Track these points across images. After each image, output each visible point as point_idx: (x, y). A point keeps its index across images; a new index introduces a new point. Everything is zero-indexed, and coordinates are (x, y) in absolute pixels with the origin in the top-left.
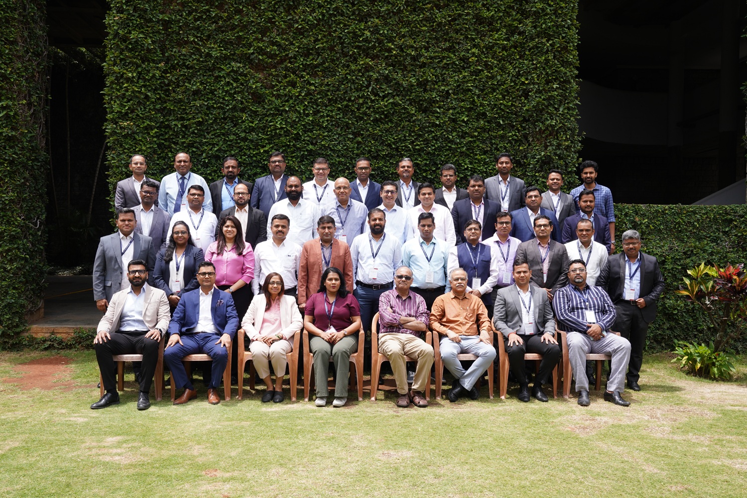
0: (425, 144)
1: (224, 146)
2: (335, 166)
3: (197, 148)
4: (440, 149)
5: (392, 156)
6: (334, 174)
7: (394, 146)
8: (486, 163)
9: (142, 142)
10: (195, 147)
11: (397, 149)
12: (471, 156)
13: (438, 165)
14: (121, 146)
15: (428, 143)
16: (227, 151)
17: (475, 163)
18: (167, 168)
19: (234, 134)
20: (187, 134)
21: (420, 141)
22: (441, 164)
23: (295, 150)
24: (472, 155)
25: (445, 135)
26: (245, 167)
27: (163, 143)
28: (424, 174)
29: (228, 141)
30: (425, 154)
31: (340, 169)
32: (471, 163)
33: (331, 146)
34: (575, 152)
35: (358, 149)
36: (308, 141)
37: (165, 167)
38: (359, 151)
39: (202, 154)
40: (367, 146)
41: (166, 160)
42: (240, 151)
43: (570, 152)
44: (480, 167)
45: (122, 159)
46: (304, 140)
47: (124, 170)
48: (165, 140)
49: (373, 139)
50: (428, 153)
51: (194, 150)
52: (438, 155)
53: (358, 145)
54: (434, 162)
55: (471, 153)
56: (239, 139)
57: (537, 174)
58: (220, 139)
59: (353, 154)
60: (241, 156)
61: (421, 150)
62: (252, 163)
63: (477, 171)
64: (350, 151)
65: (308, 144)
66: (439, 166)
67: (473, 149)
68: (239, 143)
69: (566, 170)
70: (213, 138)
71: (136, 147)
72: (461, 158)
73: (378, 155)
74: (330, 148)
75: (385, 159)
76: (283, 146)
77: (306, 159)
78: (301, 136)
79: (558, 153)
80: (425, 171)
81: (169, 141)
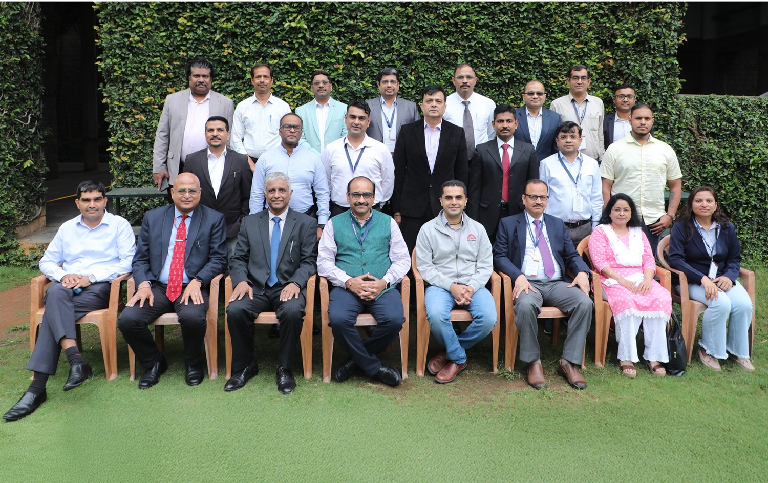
0: (489, 19)
1: (242, 21)
2: (379, 46)
3: (208, 24)
4: (509, 25)
5: (449, 33)
6: (377, 55)
7: (452, 21)
8: (564, 43)
9: (140, 16)
10: (205, 24)
11: (456, 25)
12: (546, 34)
13: (506, 45)
14: (115, 22)
15: (494, 17)
16: (246, 27)
17: (552, 42)
18: (174, 50)
19: (254, 7)
20: (196, 7)
21: (485, 15)
22: (510, 44)
23: (329, 26)
24: (548, 33)
25: (515, 8)
26: (268, 47)
27: (167, 18)
28: (489, 55)
29: (246, 15)
30: (490, 31)
31: (384, 49)
32: (547, 43)
33: (374, 21)
34: (675, 31)
35: (406, 23)
36: (345, 14)
37: (170, 48)
38: (409, 27)
39: (215, 32)
40: (419, 21)
41: (172, 40)
42: (261, 27)
43: (670, 31)
44: (556, 47)
45: (115, 39)
46: (341, 14)
47: (117, 51)
48: (170, 14)
49: (427, 12)
50: (495, 30)
51: (206, 26)
52: (507, 32)
53: (407, 20)
54: (501, 41)
55: (547, 30)
56: (261, 13)
57: (628, 57)
58: (236, 12)
59: (401, 30)
60: (263, 33)
61: (486, 26)
62: (277, 43)
63: (554, 52)
64: (398, 27)
65: (346, 19)
66: (508, 45)
67: (549, 26)
68: (260, 18)
69: (664, 52)
70: (228, 12)
71: (132, 23)
72: (535, 36)
73: (433, 32)
74: (373, 23)
75: (441, 36)
76: (315, 21)
77: (344, 37)
78: (336, 8)
79: (655, 31)
80: (491, 52)
81: (175, 16)
